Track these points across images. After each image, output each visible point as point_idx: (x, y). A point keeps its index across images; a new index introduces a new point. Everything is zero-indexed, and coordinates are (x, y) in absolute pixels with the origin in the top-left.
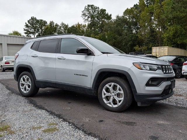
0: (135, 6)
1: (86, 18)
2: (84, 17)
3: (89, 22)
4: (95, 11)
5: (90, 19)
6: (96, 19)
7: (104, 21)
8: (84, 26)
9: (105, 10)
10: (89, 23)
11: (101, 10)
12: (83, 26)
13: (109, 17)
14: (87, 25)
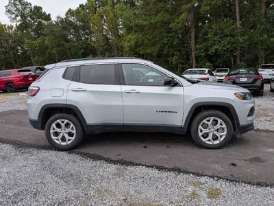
0: (80, 6)
1: (13, 16)
2: (10, 15)
3: (18, 22)
4: (25, 8)
5: (18, 18)
6: (29, 18)
7: (40, 22)
8: (11, 27)
9: (41, 8)
10: (18, 24)
11: (35, 7)
12: (8, 27)
13: (48, 18)
14: (15, 26)
